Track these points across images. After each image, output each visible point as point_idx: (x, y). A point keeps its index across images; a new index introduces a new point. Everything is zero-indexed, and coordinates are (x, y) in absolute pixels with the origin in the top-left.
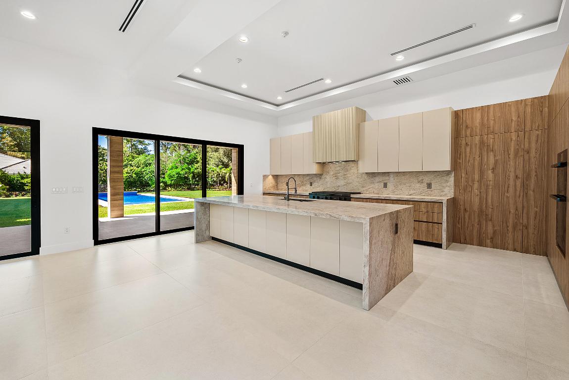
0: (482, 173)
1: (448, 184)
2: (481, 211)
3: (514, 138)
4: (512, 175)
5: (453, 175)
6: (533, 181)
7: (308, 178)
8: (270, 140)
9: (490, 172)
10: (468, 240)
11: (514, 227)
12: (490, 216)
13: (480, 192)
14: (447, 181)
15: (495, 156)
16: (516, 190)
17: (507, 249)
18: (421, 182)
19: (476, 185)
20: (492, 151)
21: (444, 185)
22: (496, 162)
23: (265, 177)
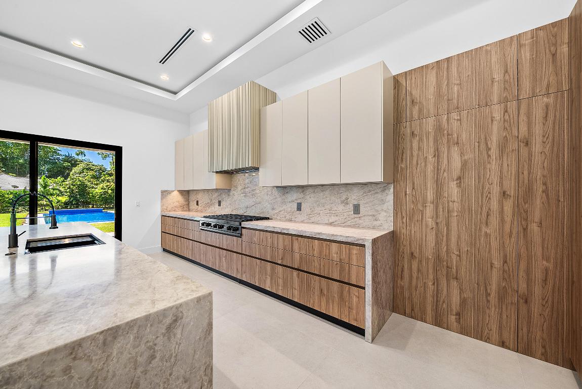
0: (439, 185)
1: (385, 207)
2: (438, 258)
3: (497, 116)
4: (496, 190)
5: (392, 190)
6: (538, 202)
7: (216, 194)
8: (176, 143)
9: (453, 185)
10: (417, 309)
11: (502, 298)
12: (454, 270)
13: (437, 223)
14: (383, 202)
15: (462, 154)
16: (502, 221)
17: (487, 340)
18: (345, 202)
19: (429, 211)
20: (457, 143)
21: (379, 208)
22: (464, 164)
23: (165, 193)
